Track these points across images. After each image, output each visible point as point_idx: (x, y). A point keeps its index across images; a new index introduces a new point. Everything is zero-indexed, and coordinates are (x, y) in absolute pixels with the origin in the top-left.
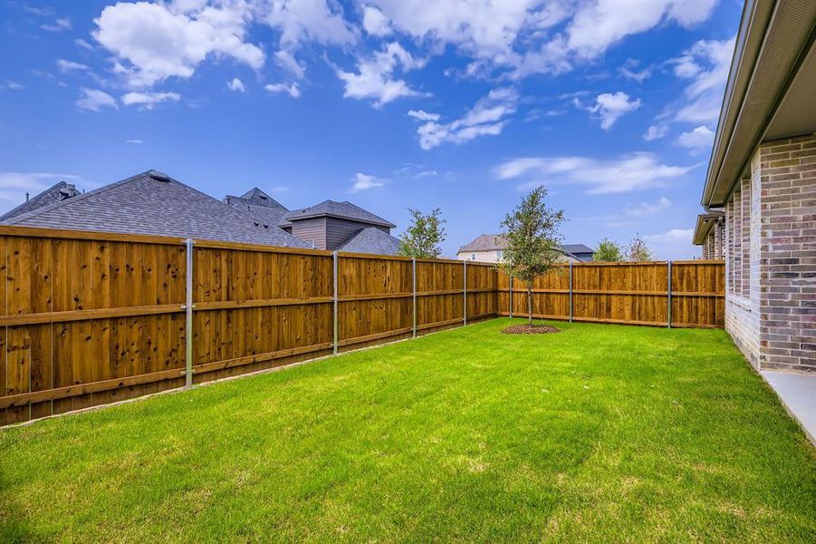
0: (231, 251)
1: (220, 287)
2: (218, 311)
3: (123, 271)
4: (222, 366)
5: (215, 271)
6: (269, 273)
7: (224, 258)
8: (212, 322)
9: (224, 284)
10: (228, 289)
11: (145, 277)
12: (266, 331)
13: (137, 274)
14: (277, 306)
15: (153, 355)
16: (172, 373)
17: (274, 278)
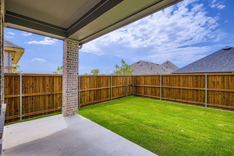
0: (170, 76)
1: (167, 83)
2: (167, 88)
3: (152, 80)
4: (167, 99)
5: (166, 80)
6: (180, 80)
7: (168, 77)
8: (166, 90)
9: (168, 83)
10: (169, 84)
11: (155, 81)
12: (179, 94)
13: (154, 80)
14: (182, 89)
15: (156, 93)
16: (158, 97)
17: (181, 82)
